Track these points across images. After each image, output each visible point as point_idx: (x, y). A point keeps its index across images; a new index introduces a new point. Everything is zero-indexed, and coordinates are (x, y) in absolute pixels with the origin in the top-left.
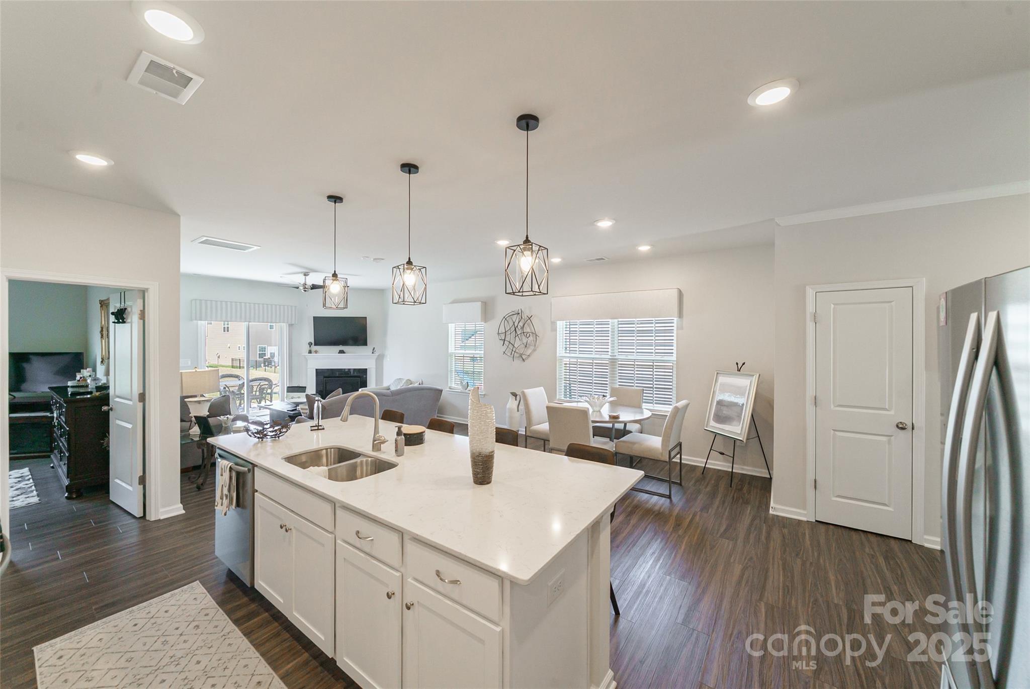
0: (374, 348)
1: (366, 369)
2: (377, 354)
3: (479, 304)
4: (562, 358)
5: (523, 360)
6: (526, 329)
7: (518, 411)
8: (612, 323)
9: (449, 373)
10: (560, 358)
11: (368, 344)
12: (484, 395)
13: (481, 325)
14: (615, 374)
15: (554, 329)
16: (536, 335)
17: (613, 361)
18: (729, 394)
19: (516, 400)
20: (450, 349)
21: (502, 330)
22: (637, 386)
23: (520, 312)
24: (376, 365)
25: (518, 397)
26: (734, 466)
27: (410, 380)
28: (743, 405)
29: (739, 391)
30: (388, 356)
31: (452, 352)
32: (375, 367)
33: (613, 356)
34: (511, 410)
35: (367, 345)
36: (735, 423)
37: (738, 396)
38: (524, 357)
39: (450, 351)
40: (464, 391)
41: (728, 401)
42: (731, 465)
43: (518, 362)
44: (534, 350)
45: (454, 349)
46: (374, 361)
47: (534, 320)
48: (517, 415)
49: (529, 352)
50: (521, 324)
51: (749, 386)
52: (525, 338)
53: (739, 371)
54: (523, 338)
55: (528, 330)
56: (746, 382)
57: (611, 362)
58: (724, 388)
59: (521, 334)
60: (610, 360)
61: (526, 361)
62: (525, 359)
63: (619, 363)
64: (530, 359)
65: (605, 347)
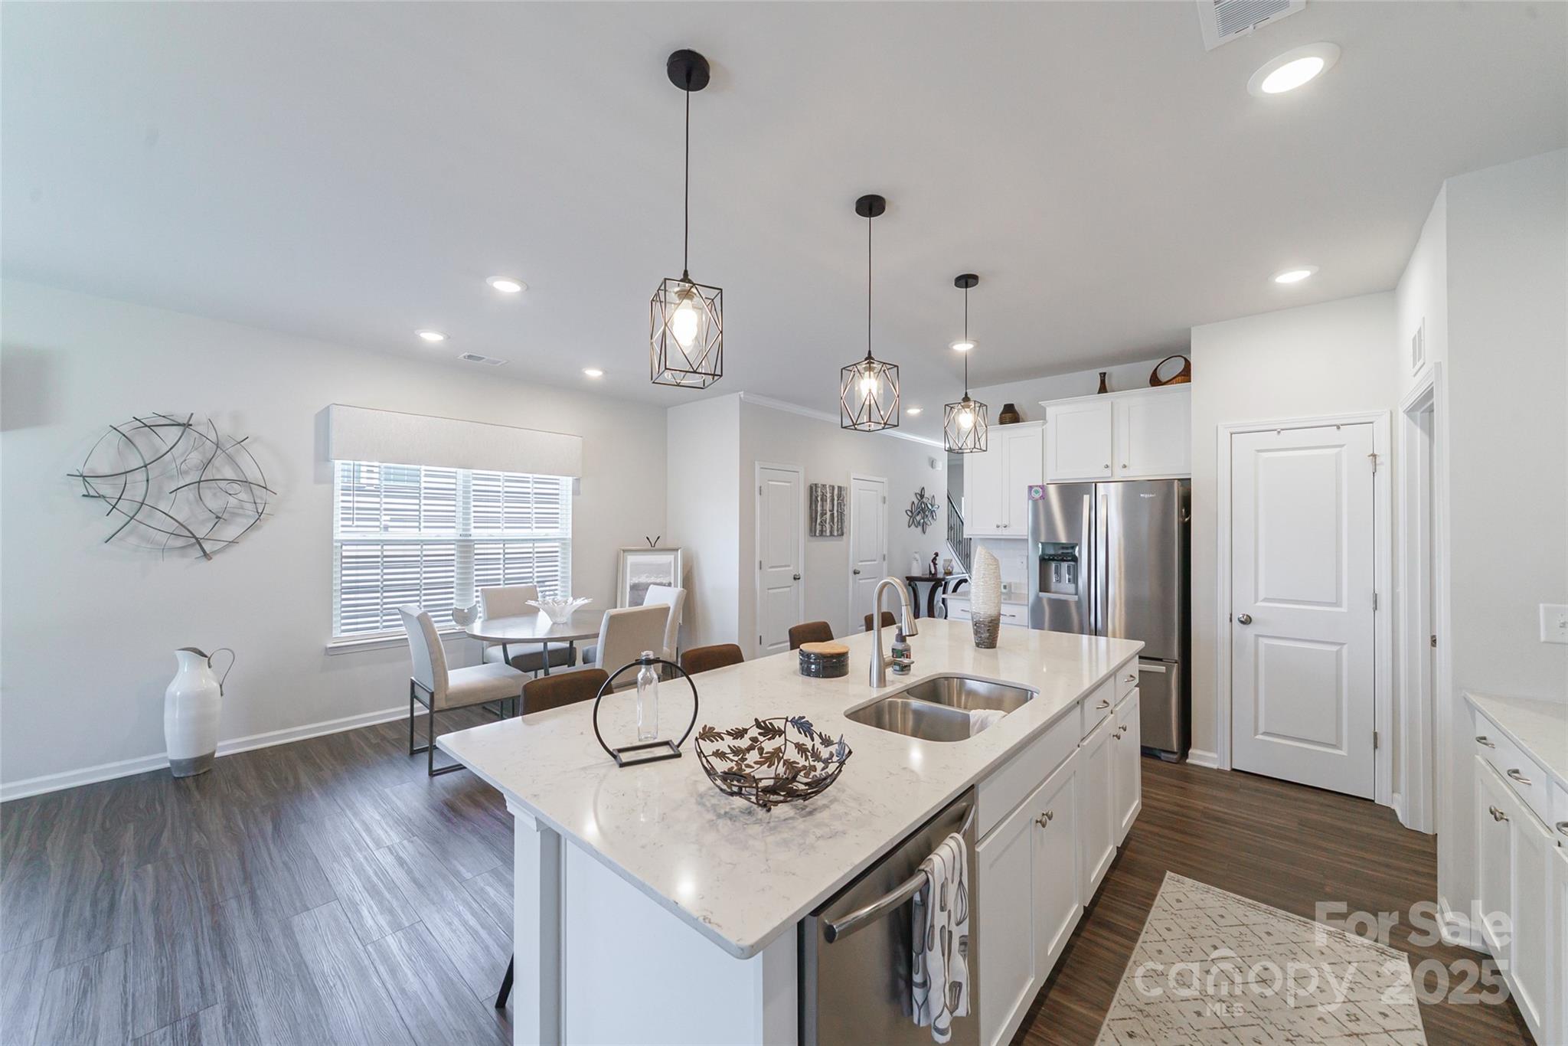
4: (341, 544)
5: (206, 554)
6: (219, 469)
10: (337, 544)
14: (461, 568)
16: (267, 490)
17: (466, 546)
19: (210, 666)
23: (197, 419)
33: (466, 535)
37: (661, 575)
38: (208, 546)
43: (184, 568)
44: (254, 528)
47: (257, 448)
49: (230, 532)
51: (673, 564)
52: (215, 495)
53: (653, 546)
54: (207, 495)
55: (229, 473)
56: (668, 558)
57: (460, 546)
58: (638, 569)
59: (199, 482)
60: (460, 544)
61: (216, 558)
62: (215, 552)
63: (476, 546)
64: (235, 550)
65: (448, 519)
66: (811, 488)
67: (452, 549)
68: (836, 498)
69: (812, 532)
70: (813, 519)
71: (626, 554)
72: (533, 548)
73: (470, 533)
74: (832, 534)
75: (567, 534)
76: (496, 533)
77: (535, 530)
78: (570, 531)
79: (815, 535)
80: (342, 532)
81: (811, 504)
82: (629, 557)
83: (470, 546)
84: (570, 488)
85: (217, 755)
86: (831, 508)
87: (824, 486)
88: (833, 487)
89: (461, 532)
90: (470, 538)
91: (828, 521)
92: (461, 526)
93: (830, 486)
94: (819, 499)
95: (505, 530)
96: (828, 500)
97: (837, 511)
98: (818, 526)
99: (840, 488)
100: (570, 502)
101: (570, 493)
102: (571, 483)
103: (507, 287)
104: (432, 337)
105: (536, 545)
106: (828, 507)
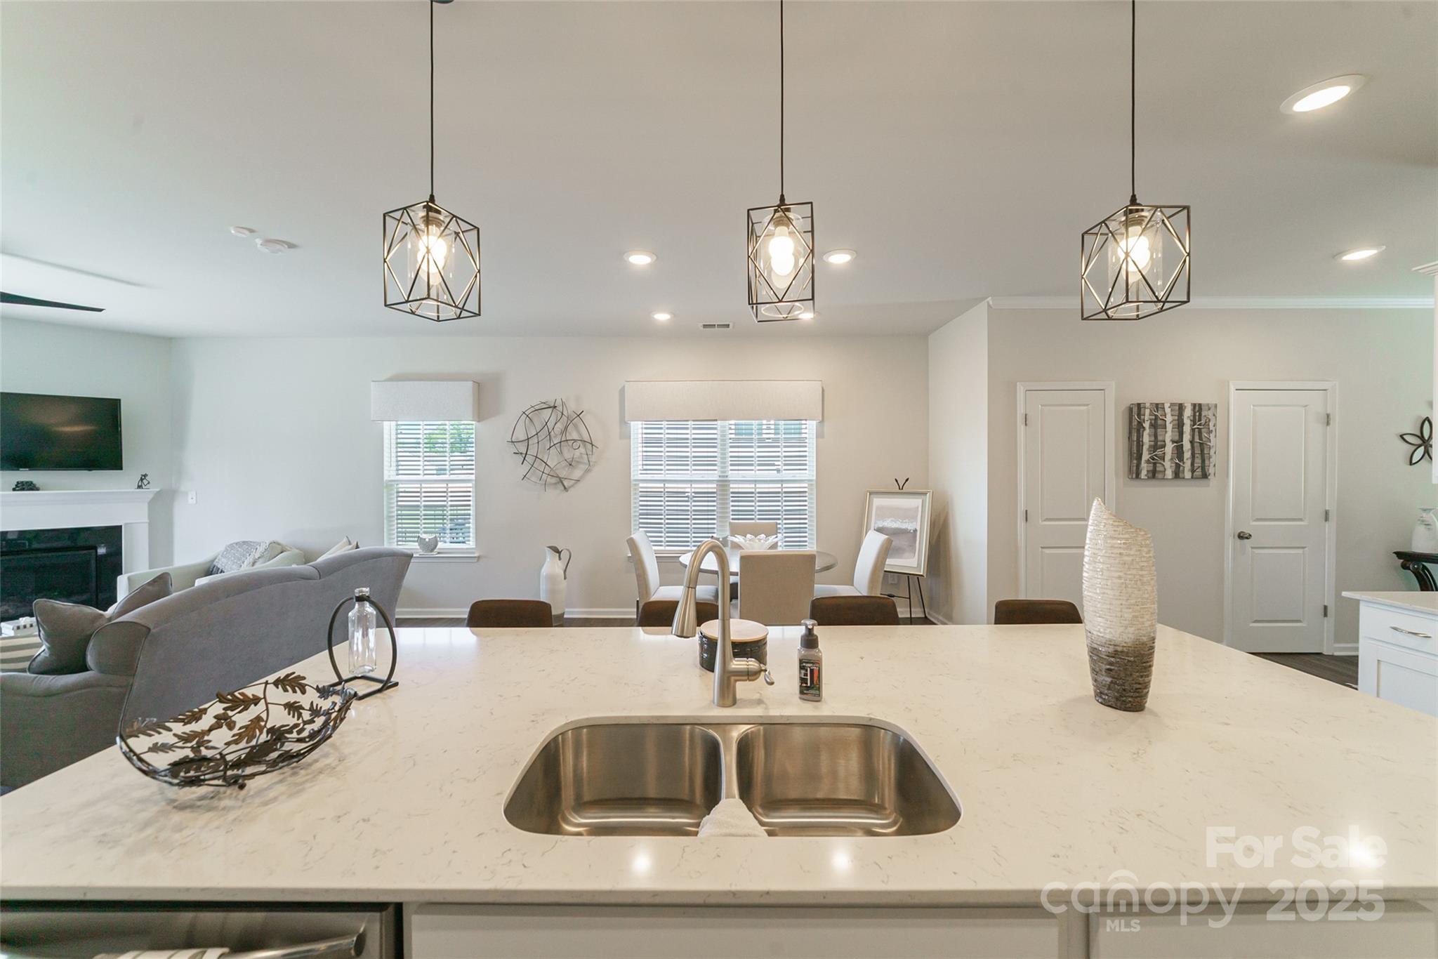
0: (145, 476)
1: (120, 527)
2: (153, 489)
3: (470, 384)
4: (637, 483)
5: (565, 488)
6: (570, 434)
7: (565, 578)
8: (722, 427)
9: (385, 521)
10: (635, 483)
11: (124, 468)
12: (479, 558)
13: (470, 426)
14: (720, 504)
15: (626, 436)
16: (593, 445)
17: (723, 485)
18: (893, 519)
19: (560, 559)
20: (386, 472)
21: (520, 435)
22: (759, 519)
23: (558, 403)
24: (150, 517)
25: (565, 555)
26: (912, 610)
27: (279, 544)
28: (915, 531)
29: (908, 514)
30: (192, 495)
31: (392, 478)
32: (146, 520)
33: (723, 476)
34: (552, 579)
35: (121, 469)
36: (907, 554)
37: (907, 520)
38: (566, 483)
39: (386, 478)
40: (430, 554)
41: (892, 529)
42: (909, 610)
43: (554, 494)
44: (588, 471)
45: (395, 473)
46: (145, 508)
47: (587, 418)
48: (563, 585)
49: (577, 473)
50: (559, 426)
51: (920, 509)
52: (569, 450)
53: (901, 489)
54: (565, 450)
55: (575, 436)
56: (915, 502)
57: (720, 485)
58: (883, 512)
59: (560, 442)
60: (719, 483)
61: (571, 491)
62: (570, 487)
63: (731, 486)
64: (580, 485)
65: (709, 462)
66: (1131, 410)
67: (712, 487)
68: (1187, 423)
69: (1134, 473)
70: (1135, 454)
71: (872, 496)
72: (782, 488)
73: (727, 474)
74: (1177, 474)
75: (813, 477)
76: (750, 475)
77: (783, 472)
78: (815, 473)
79: (1138, 476)
80: (641, 474)
81: (1130, 433)
82: (875, 499)
83: (727, 485)
84: (815, 431)
85: (565, 616)
86: (1177, 438)
87: (1158, 407)
88: (1181, 407)
89: (720, 474)
90: (727, 479)
91: (1168, 457)
92: (720, 469)
93: (1172, 405)
94: (1147, 425)
95: (757, 472)
96: (1169, 427)
97: (1192, 442)
98: (1144, 465)
99: (1198, 408)
100: (815, 445)
101: (815, 436)
102: (815, 427)
103: (640, 260)
104: (662, 317)
105: (784, 485)
106: (1169, 435)
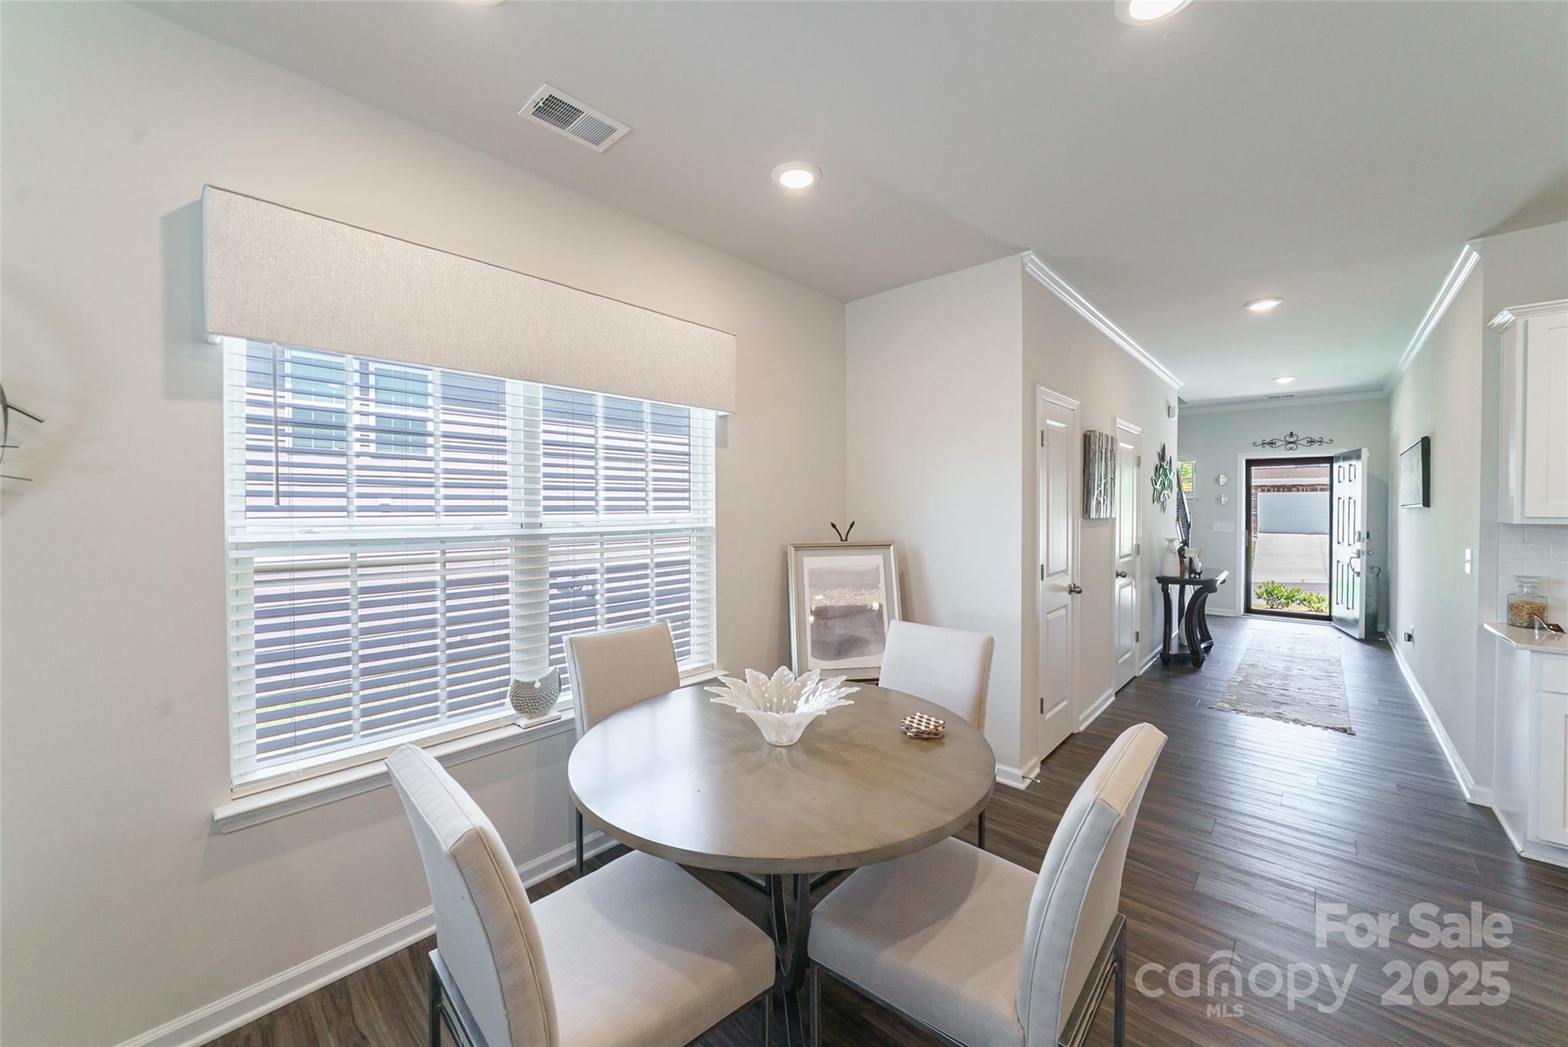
14: (522, 595)
17: (531, 548)
28: (881, 607)
29: (865, 581)
36: (873, 648)
53: (844, 541)
56: (872, 561)
58: (822, 581)
60: (520, 544)
63: (550, 548)
71: (800, 553)
73: (539, 520)
75: (705, 520)
77: (652, 515)
78: (712, 513)
82: (804, 558)
83: (538, 549)
84: (712, 434)
89: (523, 519)
90: (541, 531)
92: (522, 507)
100: (712, 460)
101: (712, 442)
102: (712, 425)
